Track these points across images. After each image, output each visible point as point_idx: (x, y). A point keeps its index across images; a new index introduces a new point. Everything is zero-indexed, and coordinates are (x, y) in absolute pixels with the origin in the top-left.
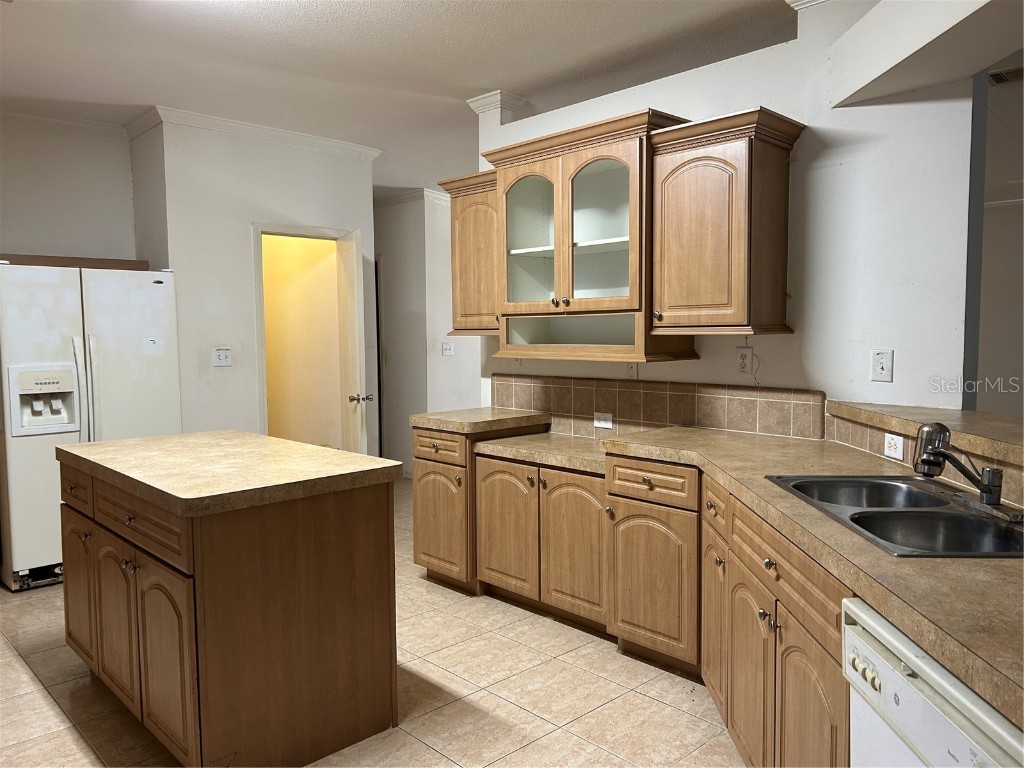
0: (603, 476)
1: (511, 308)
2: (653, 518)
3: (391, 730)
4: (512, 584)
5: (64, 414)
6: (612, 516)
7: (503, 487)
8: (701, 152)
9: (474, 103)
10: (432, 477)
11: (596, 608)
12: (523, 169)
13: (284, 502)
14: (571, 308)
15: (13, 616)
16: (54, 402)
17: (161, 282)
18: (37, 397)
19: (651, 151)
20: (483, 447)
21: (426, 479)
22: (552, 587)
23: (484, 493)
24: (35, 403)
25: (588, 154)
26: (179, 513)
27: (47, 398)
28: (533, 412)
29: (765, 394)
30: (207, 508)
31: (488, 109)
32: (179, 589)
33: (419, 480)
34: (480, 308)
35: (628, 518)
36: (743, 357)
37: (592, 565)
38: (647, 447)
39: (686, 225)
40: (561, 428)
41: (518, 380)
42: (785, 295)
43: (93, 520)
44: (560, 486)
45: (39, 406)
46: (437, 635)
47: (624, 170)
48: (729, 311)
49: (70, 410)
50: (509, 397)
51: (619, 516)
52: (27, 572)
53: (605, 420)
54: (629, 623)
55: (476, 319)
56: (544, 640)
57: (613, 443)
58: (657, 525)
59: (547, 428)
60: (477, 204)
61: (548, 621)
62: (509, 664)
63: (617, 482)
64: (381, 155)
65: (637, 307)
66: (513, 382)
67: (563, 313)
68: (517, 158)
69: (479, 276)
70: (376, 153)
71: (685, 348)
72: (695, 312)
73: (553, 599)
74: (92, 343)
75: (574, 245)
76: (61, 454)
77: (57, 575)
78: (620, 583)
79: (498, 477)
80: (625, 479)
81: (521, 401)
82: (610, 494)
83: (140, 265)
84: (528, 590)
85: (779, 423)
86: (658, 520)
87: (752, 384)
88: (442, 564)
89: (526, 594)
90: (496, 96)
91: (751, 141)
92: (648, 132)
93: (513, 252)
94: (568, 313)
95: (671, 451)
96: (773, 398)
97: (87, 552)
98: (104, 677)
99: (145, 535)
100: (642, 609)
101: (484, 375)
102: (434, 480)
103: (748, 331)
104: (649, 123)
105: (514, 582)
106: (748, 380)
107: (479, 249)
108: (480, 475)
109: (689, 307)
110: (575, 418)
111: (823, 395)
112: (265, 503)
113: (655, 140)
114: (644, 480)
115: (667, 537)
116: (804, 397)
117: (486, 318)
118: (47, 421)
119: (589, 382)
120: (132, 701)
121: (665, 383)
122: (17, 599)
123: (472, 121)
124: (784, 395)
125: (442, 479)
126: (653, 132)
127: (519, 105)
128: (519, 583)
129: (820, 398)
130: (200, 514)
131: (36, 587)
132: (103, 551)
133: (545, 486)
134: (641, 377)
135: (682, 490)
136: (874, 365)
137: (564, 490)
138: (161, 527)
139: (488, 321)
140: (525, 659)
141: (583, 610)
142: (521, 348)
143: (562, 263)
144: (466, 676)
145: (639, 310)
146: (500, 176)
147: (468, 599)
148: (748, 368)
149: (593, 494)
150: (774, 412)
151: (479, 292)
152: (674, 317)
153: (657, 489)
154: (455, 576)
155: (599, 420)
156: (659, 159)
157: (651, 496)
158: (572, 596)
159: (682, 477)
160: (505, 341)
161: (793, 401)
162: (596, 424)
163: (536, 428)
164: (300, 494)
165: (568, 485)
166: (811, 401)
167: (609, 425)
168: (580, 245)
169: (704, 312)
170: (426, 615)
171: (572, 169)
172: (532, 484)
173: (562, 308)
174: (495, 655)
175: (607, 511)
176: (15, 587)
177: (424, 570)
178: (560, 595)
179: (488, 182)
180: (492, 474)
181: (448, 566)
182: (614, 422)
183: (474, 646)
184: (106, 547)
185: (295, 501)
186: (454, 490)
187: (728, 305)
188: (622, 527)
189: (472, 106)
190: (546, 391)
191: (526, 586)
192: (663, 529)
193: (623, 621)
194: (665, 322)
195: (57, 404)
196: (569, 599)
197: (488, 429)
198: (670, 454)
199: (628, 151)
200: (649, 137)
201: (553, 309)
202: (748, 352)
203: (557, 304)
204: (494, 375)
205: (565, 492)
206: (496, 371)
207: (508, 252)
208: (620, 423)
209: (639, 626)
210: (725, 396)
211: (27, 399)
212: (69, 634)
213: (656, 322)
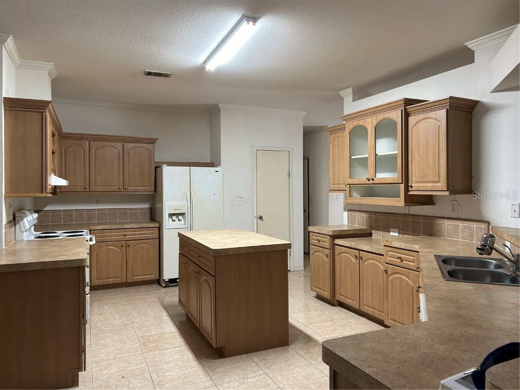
0: (383, 255)
1: (351, 181)
2: (402, 274)
3: (286, 347)
4: (349, 302)
5: (183, 221)
6: (387, 273)
7: (346, 258)
8: (426, 115)
9: (342, 93)
10: (317, 253)
11: (382, 314)
12: (356, 123)
13: (246, 253)
14: (374, 182)
15: (162, 295)
16: (179, 217)
17: (218, 172)
18: (174, 215)
19: (406, 115)
20: (338, 241)
21: (315, 254)
22: (365, 304)
23: (338, 262)
24: (173, 217)
25: (381, 117)
26: (212, 254)
27: (177, 215)
28: (364, 227)
29: (463, 222)
30: (220, 253)
31: (347, 94)
32: (211, 281)
33: (312, 254)
34: (339, 181)
35: (393, 274)
36: (453, 205)
37: (380, 294)
38: (400, 243)
39: (421, 147)
40: (376, 235)
41: (359, 213)
42: (471, 177)
43: (188, 258)
44: (368, 259)
45: (174, 218)
46: (314, 318)
47: (395, 123)
48: (440, 184)
49: (185, 219)
50: (355, 220)
51: (389, 273)
52: (168, 280)
53: (395, 232)
54: (393, 320)
55: (338, 186)
56: (359, 325)
57: (387, 241)
58: (404, 277)
59: (370, 235)
60: (339, 137)
61: (364, 319)
62: (340, 332)
63: (388, 258)
64: (307, 114)
65: (401, 182)
66: (357, 214)
67: (372, 184)
68: (353, 118)
69: (340, 167)
70: (305, 114)
71: (428, 200)
72: (425, 184)
73: (365, 309)
74: (193, 194)
75: (376, 155)
76: (180, 235)
77: (177, 282)
78: (390, 302)
79: (343, 254)
80: (391, 256)
81: (360, 222)
82: (386, 263)
83: (211, 165)
84: (355, 304)
85: (469, 235)
86: (404, 275)
87: (456, 217)
88: (321, 291)
89: (354, 306)
90: (350, 90)
91: (447, 110)
92: (405, 107)
93: (352, 157)
94: (374, 184)
95: (409, 245)
96: (466, 224)
97: (186, 269)
98: (189, 315)
99: (202, 262)
100: (398, 314)
101: (345, 210)
102: (318, 255)
103: (447, 193)
104: (404, 104)
105: (350, 301)
106: (455, 215)
107: (339, 156)
108: (336, 254)
109: (423, 182)
110: (383, 231)
111: (489, 223)
112: (240, 253)
113: (408, 110)
114: (398, 257)
115: (408, 282)
116: (480, 224)
117: (342, 186)
118: (177, 224)
119: (388, 214)
120: (197, 322)
121: (420, 216)
122: (164, 290)
123: (341, 100)
124: (471, 223)
125: (321, 254)
126: (407, 107)
127: (361, 92)
128: (352, 301)
129: (487, 224)
130: (218, 255)
131: (171, 286)
132: (191, 269)
133: (362, 259)
134: (411, 213)
135: (413, 262)
136: (511, 210)
137: (370, 261)
138: (207, 259)
139: (342, 187)
140: (348, 331)
141: (377, 314)
142: (357, 199)
143: (371, 162)
144: (321, 334)
145: (402, 183)
146: (347, 126)
147: (332, 307)
148: (456, 210)
149: (380, 263)
150: (467, 230)
151: (339, 174)
152: (418, 186)
153: (405, 262)
154: (326, 296)
155: (393, 232)
156: (410, 119)
157: (402, 264)
158: (373, 308)
159: (414, 257)
160: (349, 196)
161: (475, 225)
162: (392, 234)
163: (365, 234)
164: (252, 251)
165: (371, 259)
166: (483, 226)
167: (397, 234)
168: (379, 155)
169: (429, 184)
170: (312, 311)
171: (375, 123)
172: (357, 258)
173: (371, 182)
174: (335, 328)
175: (384, 270)
176: (164, 285)
177: (315, 294)
178: (368, 308)
179: (342, 128)
180: (341, 253)
181: (323, 292)
182: (399, 233)
183: (328, 324)
184: (192, 267)
185: (250, 253)
186: (326, 259)
187: (438, 182)
188: (390, 278)
189: (341, 94)
190: (370, 217)
191: (355, 303)
192: (406, 279)
193: (391, 319)
194: (413, 189)
195: (180, 217)
196: (371, 309)
197: (340, 234)
198: (409, 246)
199: (396, 116)
200: (405, 110)
201: (367, 182)
202: (455, 203)
203: (369, 180)
204: (348, 210)
205: (370, 262)
206: (350, 208)
207: (350, 157)
208: (402, 234)
209: (397, 322)
210: (446, 223)
211: (171, 215)
212: (180, 300)
213: (410, 189)
